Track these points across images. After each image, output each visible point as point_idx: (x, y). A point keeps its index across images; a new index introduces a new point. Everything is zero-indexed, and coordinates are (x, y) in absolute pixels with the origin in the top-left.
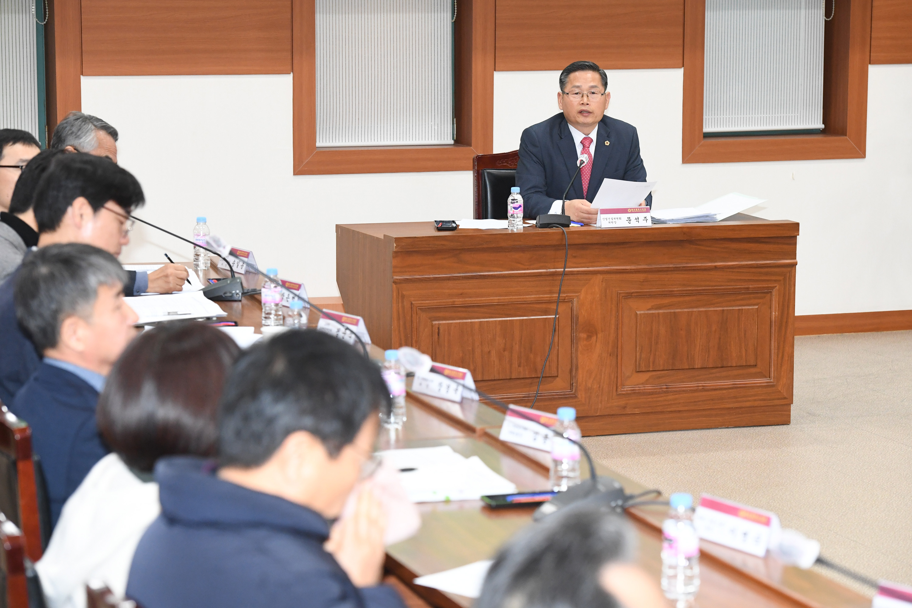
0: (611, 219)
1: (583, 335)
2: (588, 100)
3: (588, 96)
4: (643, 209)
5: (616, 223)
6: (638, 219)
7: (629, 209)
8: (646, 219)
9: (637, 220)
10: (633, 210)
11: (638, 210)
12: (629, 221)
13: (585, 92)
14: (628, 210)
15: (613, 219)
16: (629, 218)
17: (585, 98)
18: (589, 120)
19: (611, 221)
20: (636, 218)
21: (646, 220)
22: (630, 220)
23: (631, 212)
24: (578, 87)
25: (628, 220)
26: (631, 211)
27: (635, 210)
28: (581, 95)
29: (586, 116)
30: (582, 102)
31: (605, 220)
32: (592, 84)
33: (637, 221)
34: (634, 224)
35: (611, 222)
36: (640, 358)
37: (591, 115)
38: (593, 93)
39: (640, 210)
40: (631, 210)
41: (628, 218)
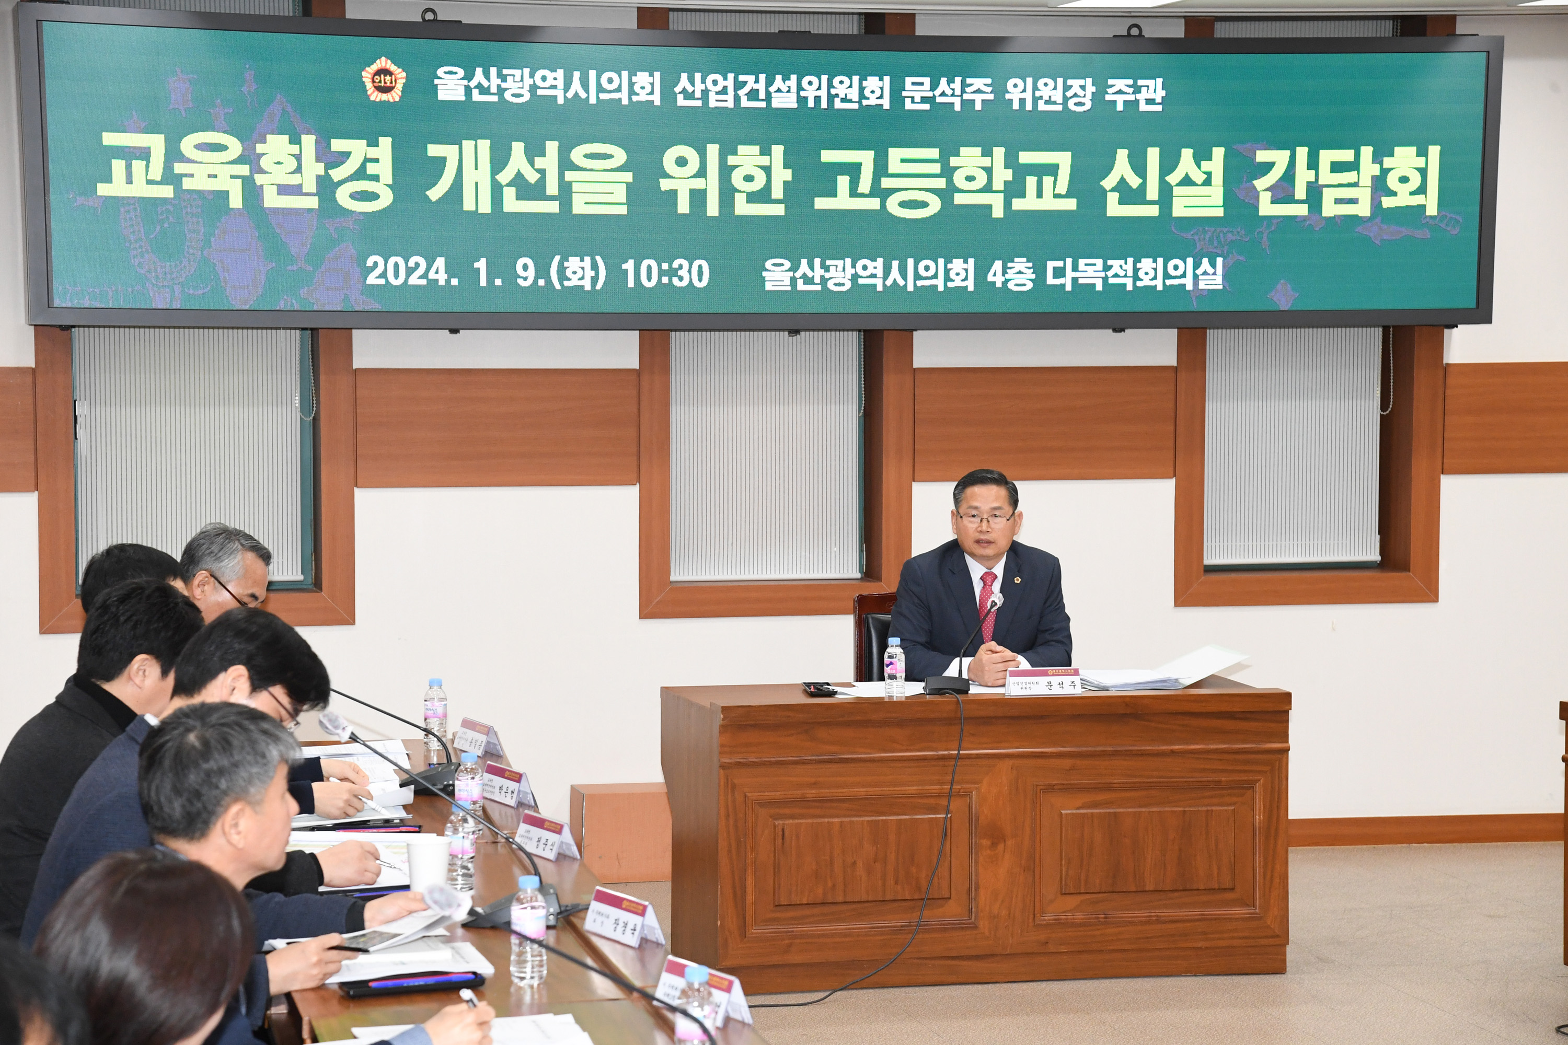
1: (986, 842)
2: (989, 526)
3: (988, 521)
5: (1031, 690)
12: (1050, 687)
13: (985, 516)
16: (1050, 683)
17: (985, 524)
18: (989, 551)
19: (1024, 686)
21: (1074, 686)
23: (1053, 675)
24: (976, 508)
28: (979, 520)
29: (984, 547)
30: (979, 529)
31: (1016, 685)
32: (996, 505)
33: (1060, 687)
34: (1056, 691)
36: (1067, 875)
37: (992, 546)
38: (996, 516)
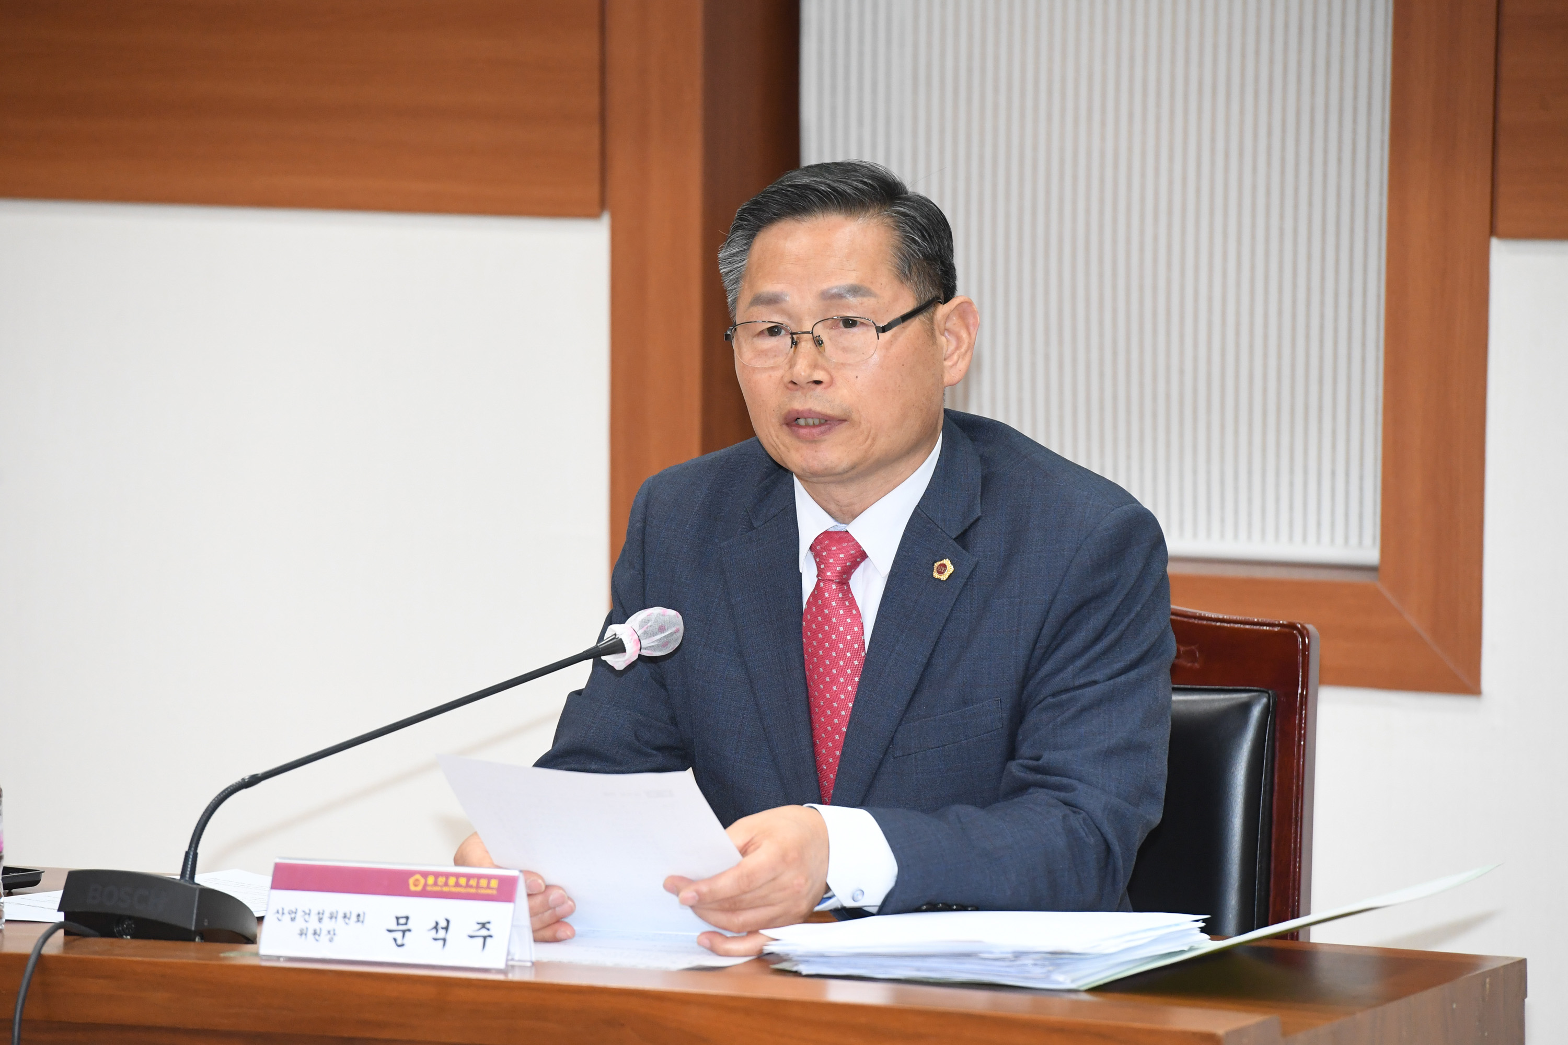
0: (314, 918)
2: (822, 360)
3: (818, 342)
4: (483, 882)
5: (331, 940)
6: (446, 928)
7: (418, 876)
8: (484, 932)
9: (442, 933)
10: (435, 884)
11: (457, 884)
12: (398, 935)
13: (805, 325)
14: (411, 881)
15: (327, 915)
16: (403, 921)
17: (807, 351)
19: (313, 924)
20: (437, 923)
21: (485, 938)
22: (404, 932)
23: (423, 894)
24: (774, 301)
25: (394, 927)
26: (426, 885)
27: (446, 884)
28: (789, 339)
29: (819, 440)
30: (796, 374)
31: (287, 918)
32: (841, 283)
33: (435, 939)
35: (310, 932)
38: (849, 323)
39: (468, 886)
40: (422, 881)
41: (398, 918)
